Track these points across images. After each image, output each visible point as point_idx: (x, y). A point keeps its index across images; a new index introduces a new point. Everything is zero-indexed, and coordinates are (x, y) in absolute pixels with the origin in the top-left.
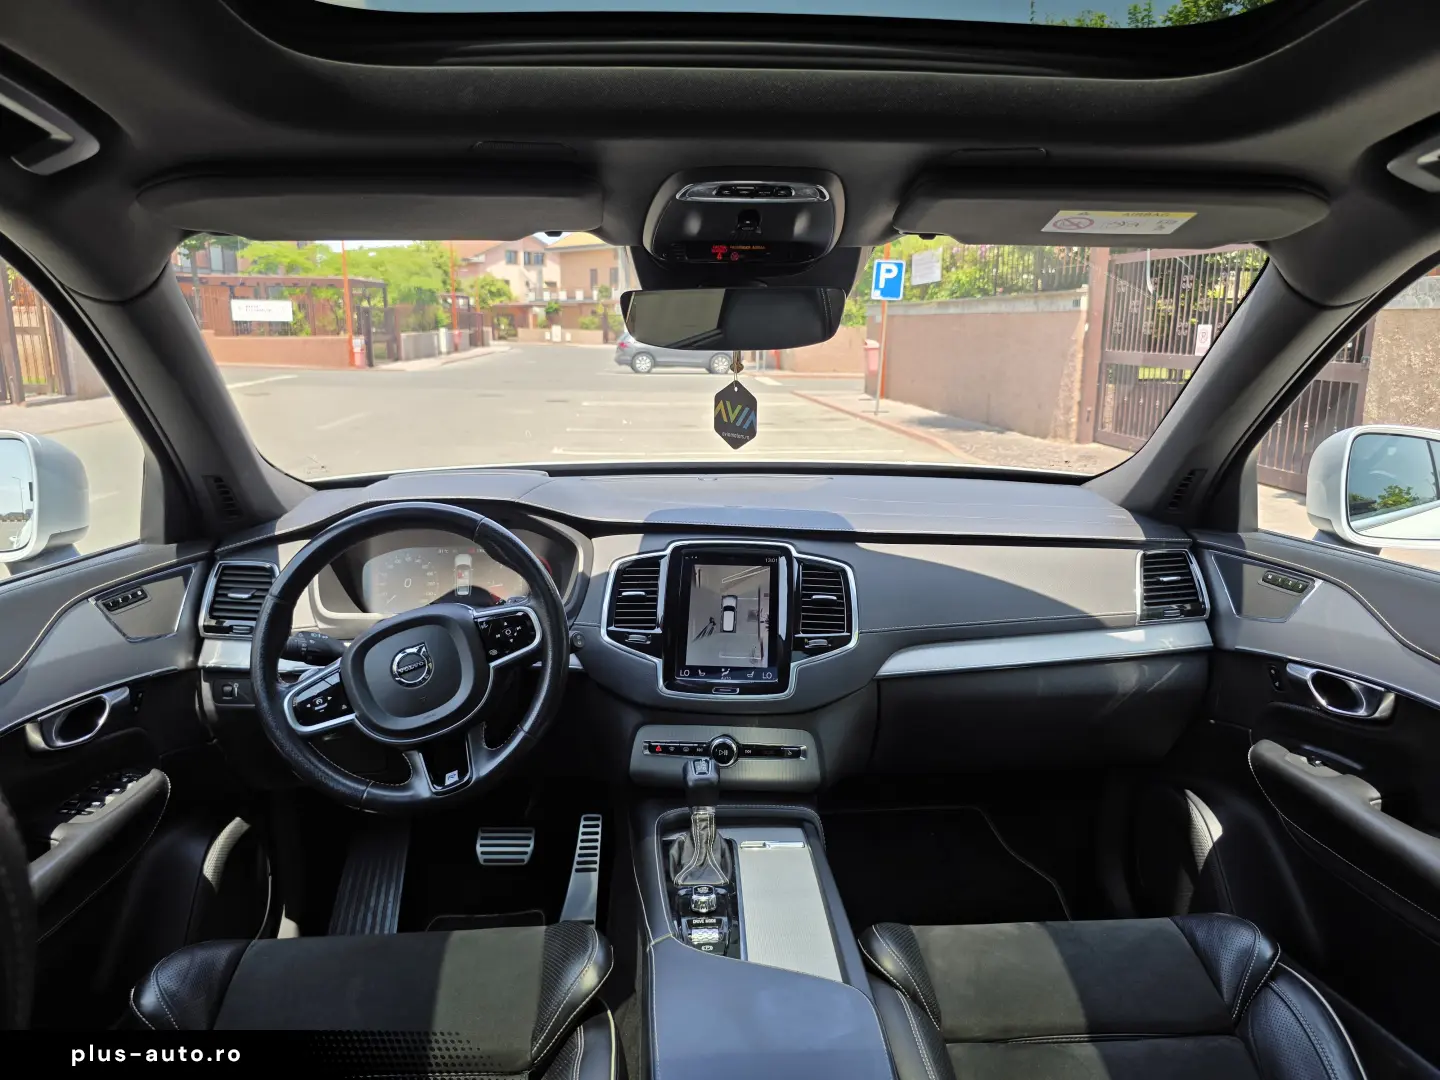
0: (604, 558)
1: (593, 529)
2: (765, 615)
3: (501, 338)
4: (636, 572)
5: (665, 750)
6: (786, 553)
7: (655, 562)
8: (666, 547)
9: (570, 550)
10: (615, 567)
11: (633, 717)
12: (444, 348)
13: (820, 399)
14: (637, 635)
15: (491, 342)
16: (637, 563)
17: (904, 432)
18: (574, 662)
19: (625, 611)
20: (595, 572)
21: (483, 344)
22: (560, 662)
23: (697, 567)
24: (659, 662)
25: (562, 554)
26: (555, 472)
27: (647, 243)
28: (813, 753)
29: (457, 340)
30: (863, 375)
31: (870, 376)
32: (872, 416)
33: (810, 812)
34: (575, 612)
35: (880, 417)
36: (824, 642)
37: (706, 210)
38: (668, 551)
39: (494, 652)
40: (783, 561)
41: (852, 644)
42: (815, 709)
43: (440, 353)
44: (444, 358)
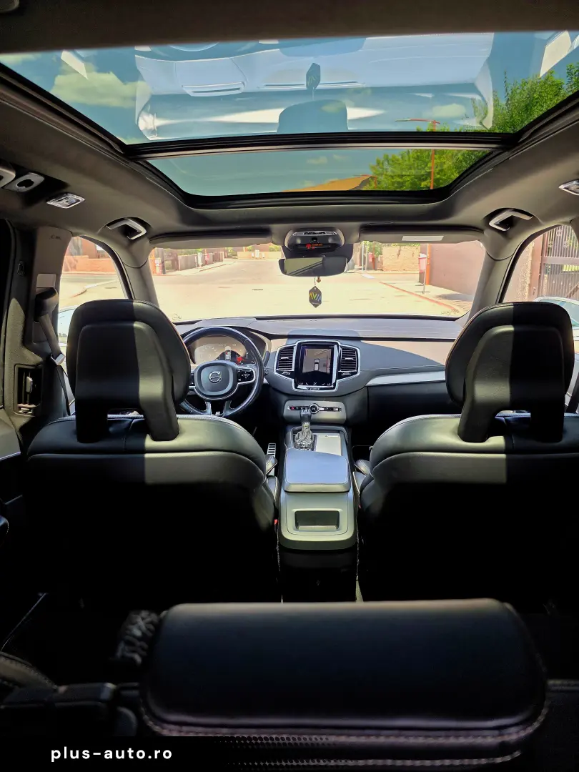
0: (275, 346)
1: (271, 337)
2: (329, 364)
3: (228, 257)
4: (286, 351)
5: (295, 408)
6: (337, 344)
7: (292, 348)
8: (295, 343)
9: (263, 344)
10: (279, 350)
11: (284, 398)
12: (200, 263)
13: (395, 285)
14: (285, 371)
15: (224, 259)
16: (285, 348)
17: (437, 302)
18: (265, 381)
19: (283, 364)
20: (272, 351)
21: (219, 261)
22: (261, 380)
23: (306, 350)
24: (293, 380)
25: (262, 345)
26: (258, 319)
27: (286, 245)
28: (344, 410)
29: (206, 259)
30: (418, 272)
31: (421, 274)
32: (421, 294)
33: (343, 429)
34: (266, 364)
35: (425, 295)
36: (348, 374)
37: (302, 238)
38: (296, 344)
39: (240, 380)
40: (336, 346)
41: (358, 374)
42: (345, 395)
43: (198, 266)
44: (200, 268)
